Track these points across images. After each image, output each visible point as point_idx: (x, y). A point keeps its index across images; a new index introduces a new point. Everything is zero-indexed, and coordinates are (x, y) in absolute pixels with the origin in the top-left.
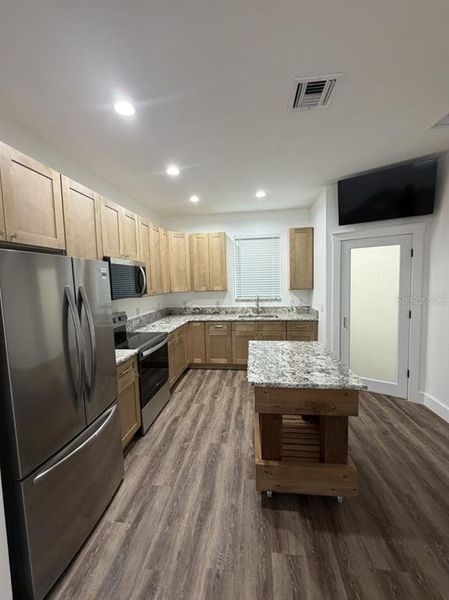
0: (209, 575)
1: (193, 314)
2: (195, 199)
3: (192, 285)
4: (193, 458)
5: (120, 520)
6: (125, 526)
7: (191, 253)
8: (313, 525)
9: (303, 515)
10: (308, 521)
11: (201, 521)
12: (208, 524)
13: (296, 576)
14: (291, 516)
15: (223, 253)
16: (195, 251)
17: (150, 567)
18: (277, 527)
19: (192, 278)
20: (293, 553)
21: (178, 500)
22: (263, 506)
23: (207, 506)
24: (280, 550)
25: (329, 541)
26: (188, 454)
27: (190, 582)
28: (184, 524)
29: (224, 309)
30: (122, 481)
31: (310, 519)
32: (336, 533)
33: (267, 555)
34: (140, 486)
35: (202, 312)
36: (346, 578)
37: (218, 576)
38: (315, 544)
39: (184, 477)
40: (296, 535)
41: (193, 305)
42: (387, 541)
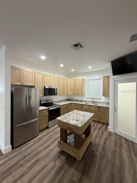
0: (38, 158)
1: (75, 101)
2: (73, 70)
3: (74, 93)
4: (54, 136)
5: (33, 142)
6: (33, 143)
7: (74, 84)
8: (66, 162)
9: (66, 159)
10: (66, 160)
11: (45, 149)
12: (45, 150)
13: (52, 168)
14: (63, 157)
15: (82, 84)
16: (75, 84)
17: (31, 151)
18: (58, 158)
19: (74, 91)
20: (56, 164)
21: (44, 143)
22: (59, 152)
23: (48, 147)
24: (54, 162)
25: (66, 167)
26: (54, 135)
27: (35, 157)
28: (42, 148)
29: (83, 100)
30: (38, 135)
31: (67, 160)
32: (70, 166)
33: (51, 161)
34: (40, 138)
35: (77, 101)
36: (63, 175)
37: (39, 159)
38: (63, 166)
39: (49, 139)
40: (60, 161)
41: (75, 98)
42: (81, 176)
